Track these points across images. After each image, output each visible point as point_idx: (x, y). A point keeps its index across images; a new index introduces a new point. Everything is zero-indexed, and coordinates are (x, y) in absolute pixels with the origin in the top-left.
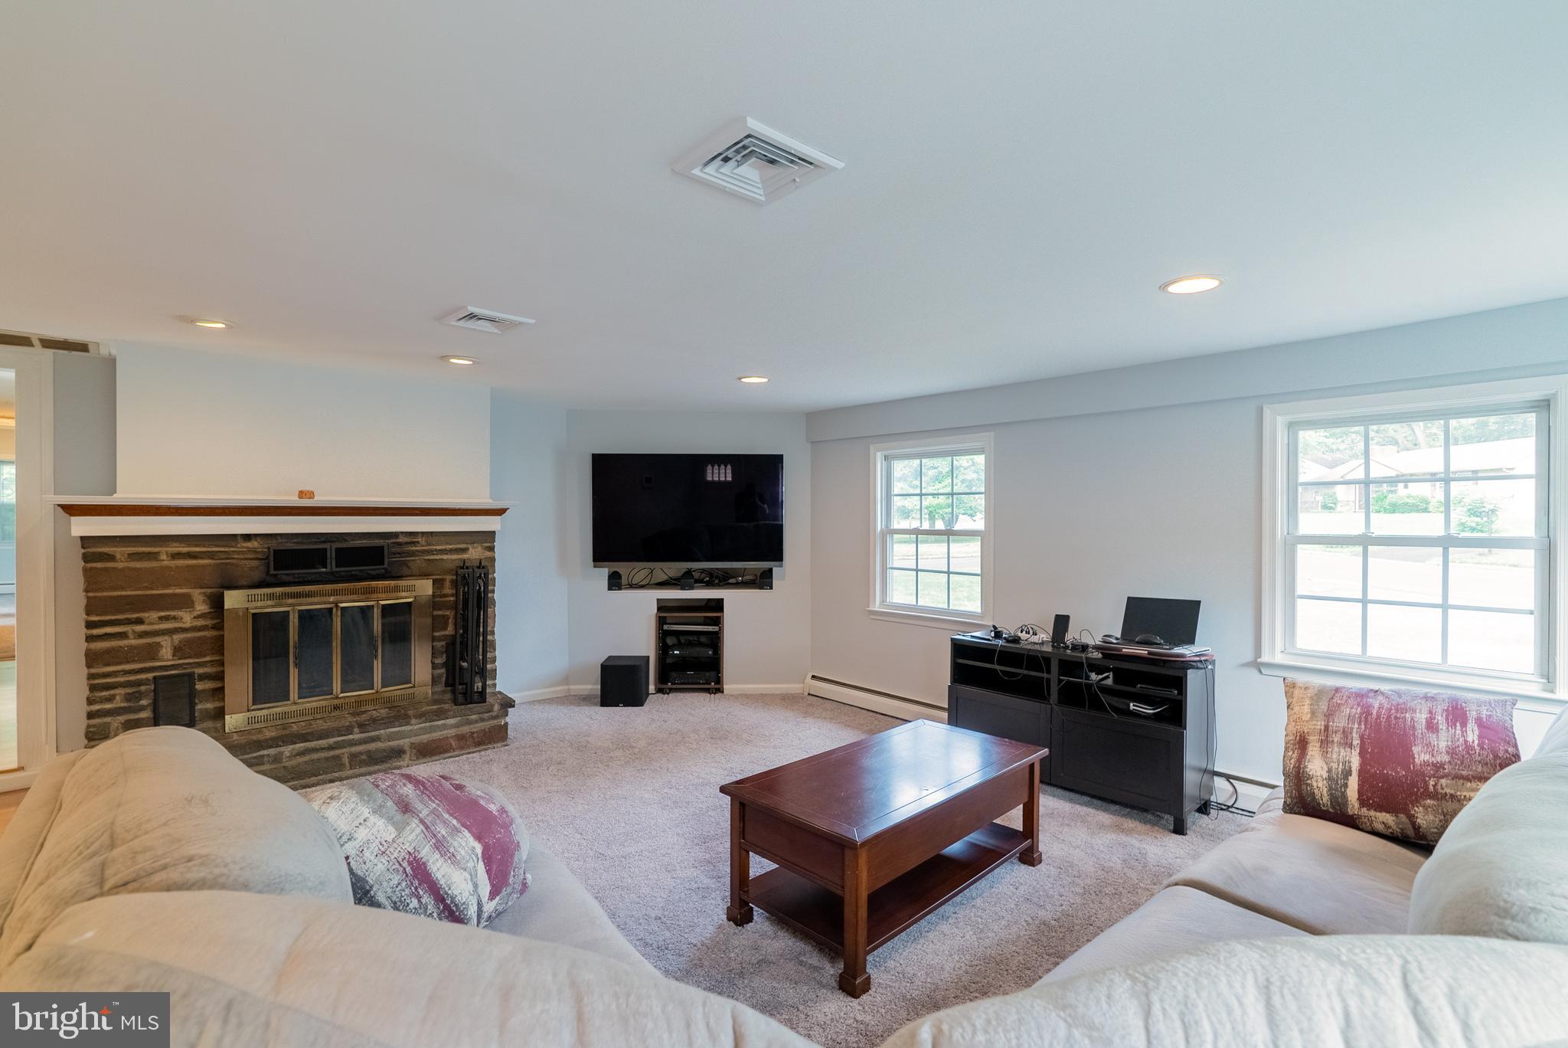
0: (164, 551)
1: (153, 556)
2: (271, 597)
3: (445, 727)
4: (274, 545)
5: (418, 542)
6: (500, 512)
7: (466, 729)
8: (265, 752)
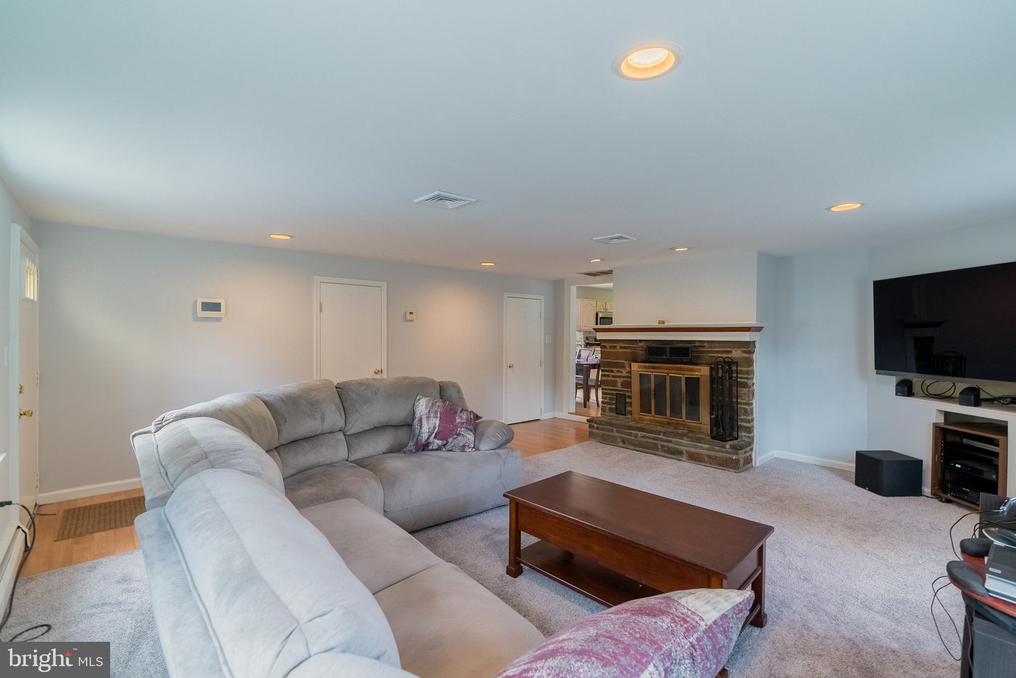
0: (619, 345)
1: (614, 347)
2: (645, 367)
3: (701, 448)
4: (648, 344)
5: (705, 346)
6: (758, 329)
7: (712, 453)
8: (632, 431)
